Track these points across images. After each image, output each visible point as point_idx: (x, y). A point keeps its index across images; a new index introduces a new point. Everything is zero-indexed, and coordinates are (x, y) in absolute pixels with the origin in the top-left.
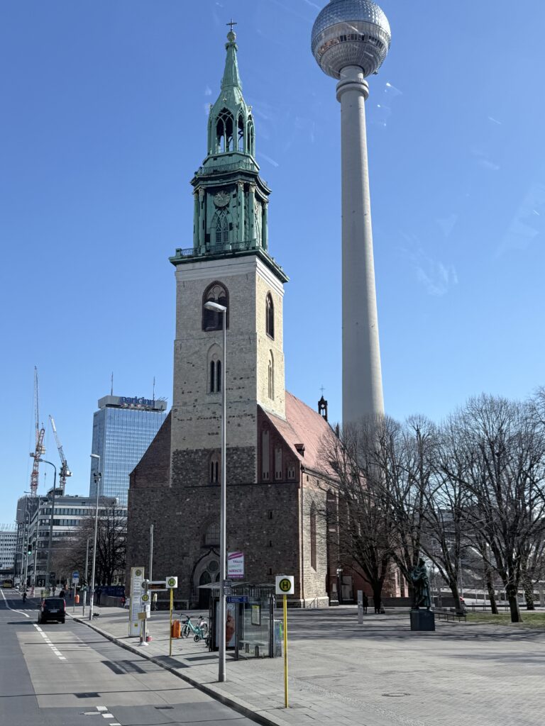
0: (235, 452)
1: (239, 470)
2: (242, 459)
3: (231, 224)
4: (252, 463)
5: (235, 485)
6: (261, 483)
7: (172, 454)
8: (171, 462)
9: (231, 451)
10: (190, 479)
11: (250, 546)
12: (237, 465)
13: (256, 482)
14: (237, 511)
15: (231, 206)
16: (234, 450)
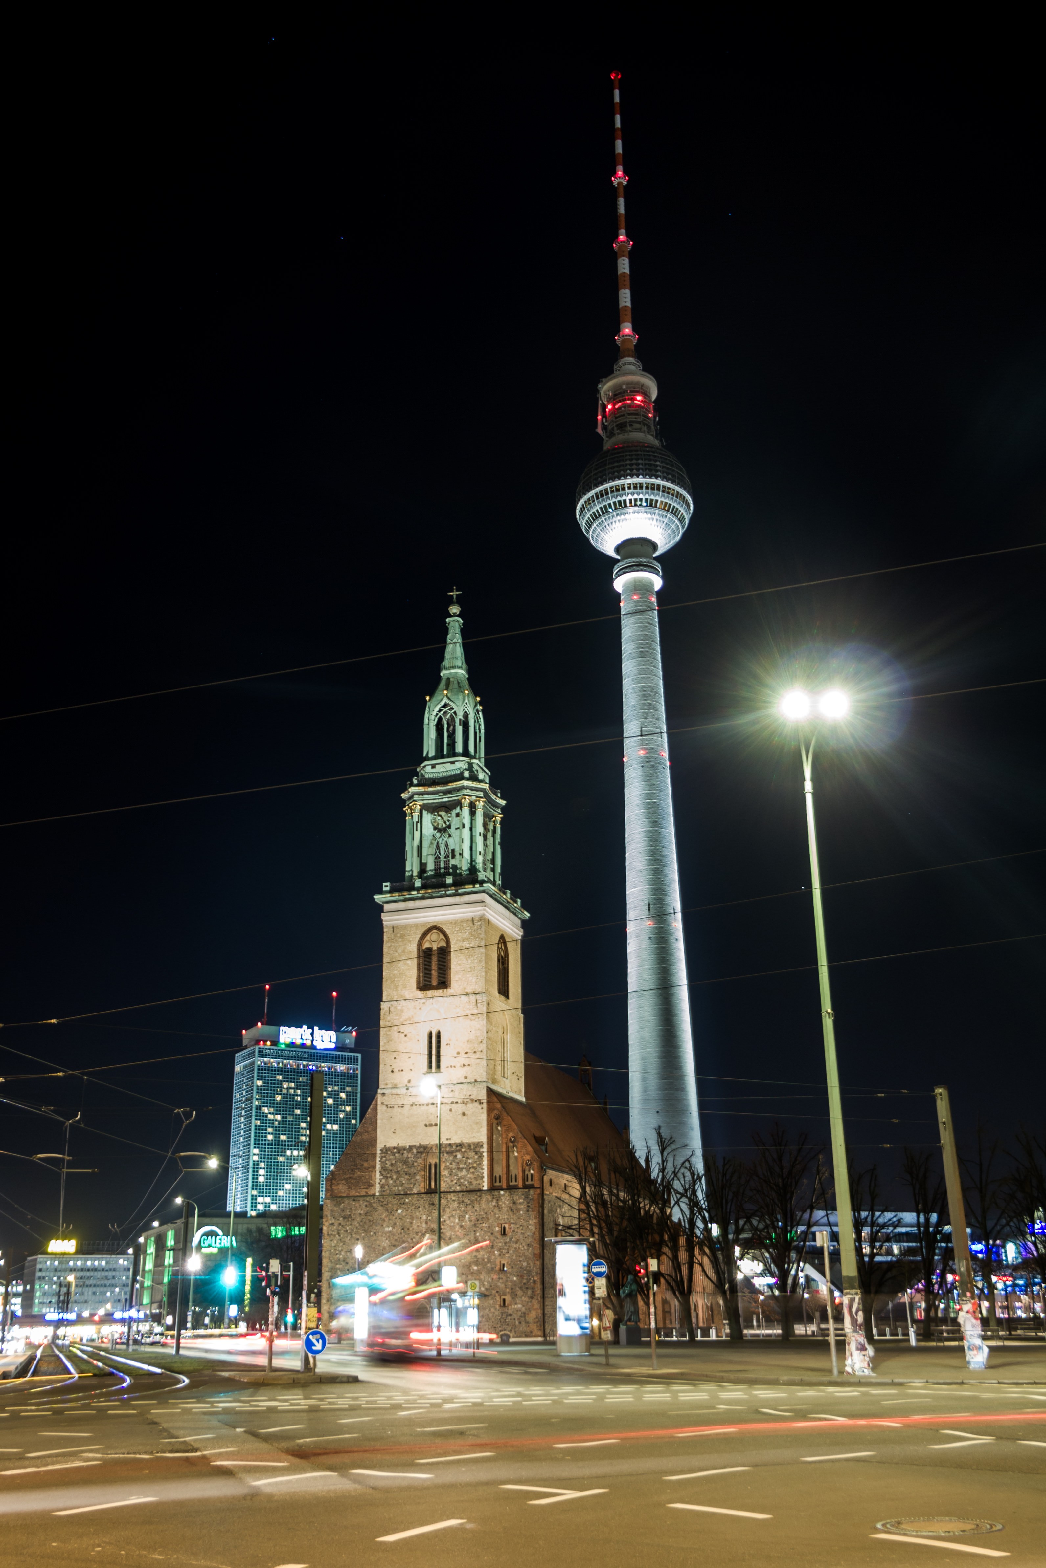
0: (458, 1148)
1: (464, 1172)
2: (468, 1158)
3: (453, 851)
4: (480, 1164)
5: (458, 1192)
6: (493, 1188)
7: (379, 1152)
8: (378, 1162)
9: (454, 1147)
10: (402, 1184)
11: (478, 1270)
12: (461, 1166)
13: (485, 1188)
14: (461, 1226)
15: (453, 827)
16: (457, 1146)
